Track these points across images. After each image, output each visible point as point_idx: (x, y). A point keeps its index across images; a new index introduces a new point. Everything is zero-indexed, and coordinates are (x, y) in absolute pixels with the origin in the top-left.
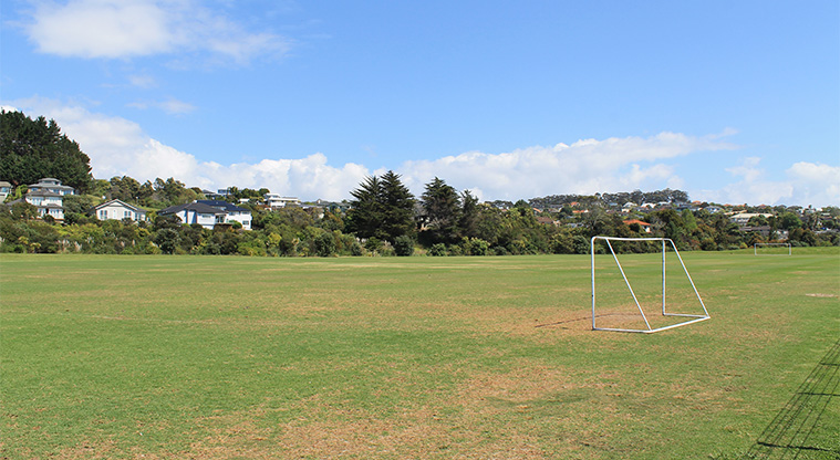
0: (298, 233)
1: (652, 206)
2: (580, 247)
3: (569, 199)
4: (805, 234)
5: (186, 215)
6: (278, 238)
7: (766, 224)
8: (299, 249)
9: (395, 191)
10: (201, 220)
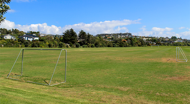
0: (52, 42)
1: (124, 36)
2: (114, 46)
3: (106, 35)
4: (159, 43)
5: (25, 38)
6: (48, 43)
7: (150, 41)
8: (53, 46)
9: (73, 33)
10: (29, 39)
